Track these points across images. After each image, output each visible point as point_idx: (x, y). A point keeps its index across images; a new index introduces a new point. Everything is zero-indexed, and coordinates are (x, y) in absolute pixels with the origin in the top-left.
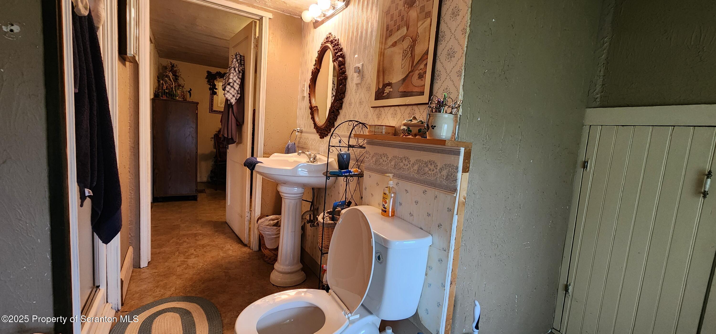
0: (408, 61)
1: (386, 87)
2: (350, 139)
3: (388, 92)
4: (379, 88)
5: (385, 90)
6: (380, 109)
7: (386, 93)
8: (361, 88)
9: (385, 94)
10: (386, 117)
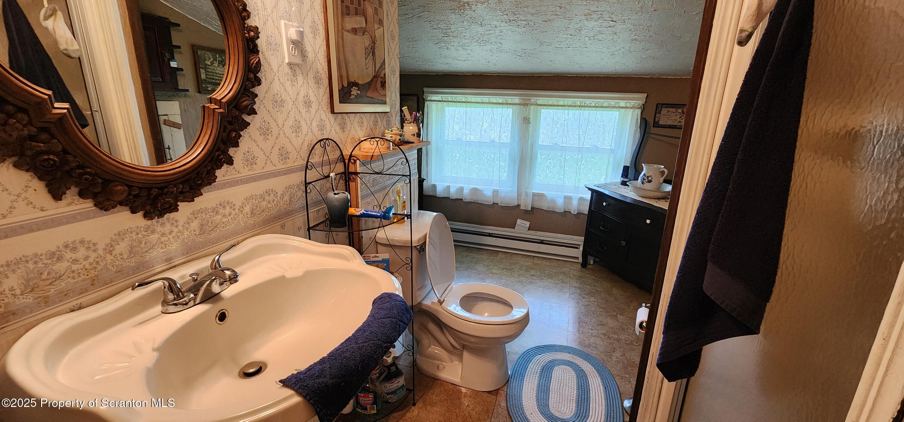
0: (371, 63)
1: (352, 87)
2: (308, 171)
3: (356, 94)
4: (343, 85)
5: (352, 91)
6: (343, 116)
7: (353, 95)
8: (301, 75)
9: (353, 97)
10: (352, 127)
